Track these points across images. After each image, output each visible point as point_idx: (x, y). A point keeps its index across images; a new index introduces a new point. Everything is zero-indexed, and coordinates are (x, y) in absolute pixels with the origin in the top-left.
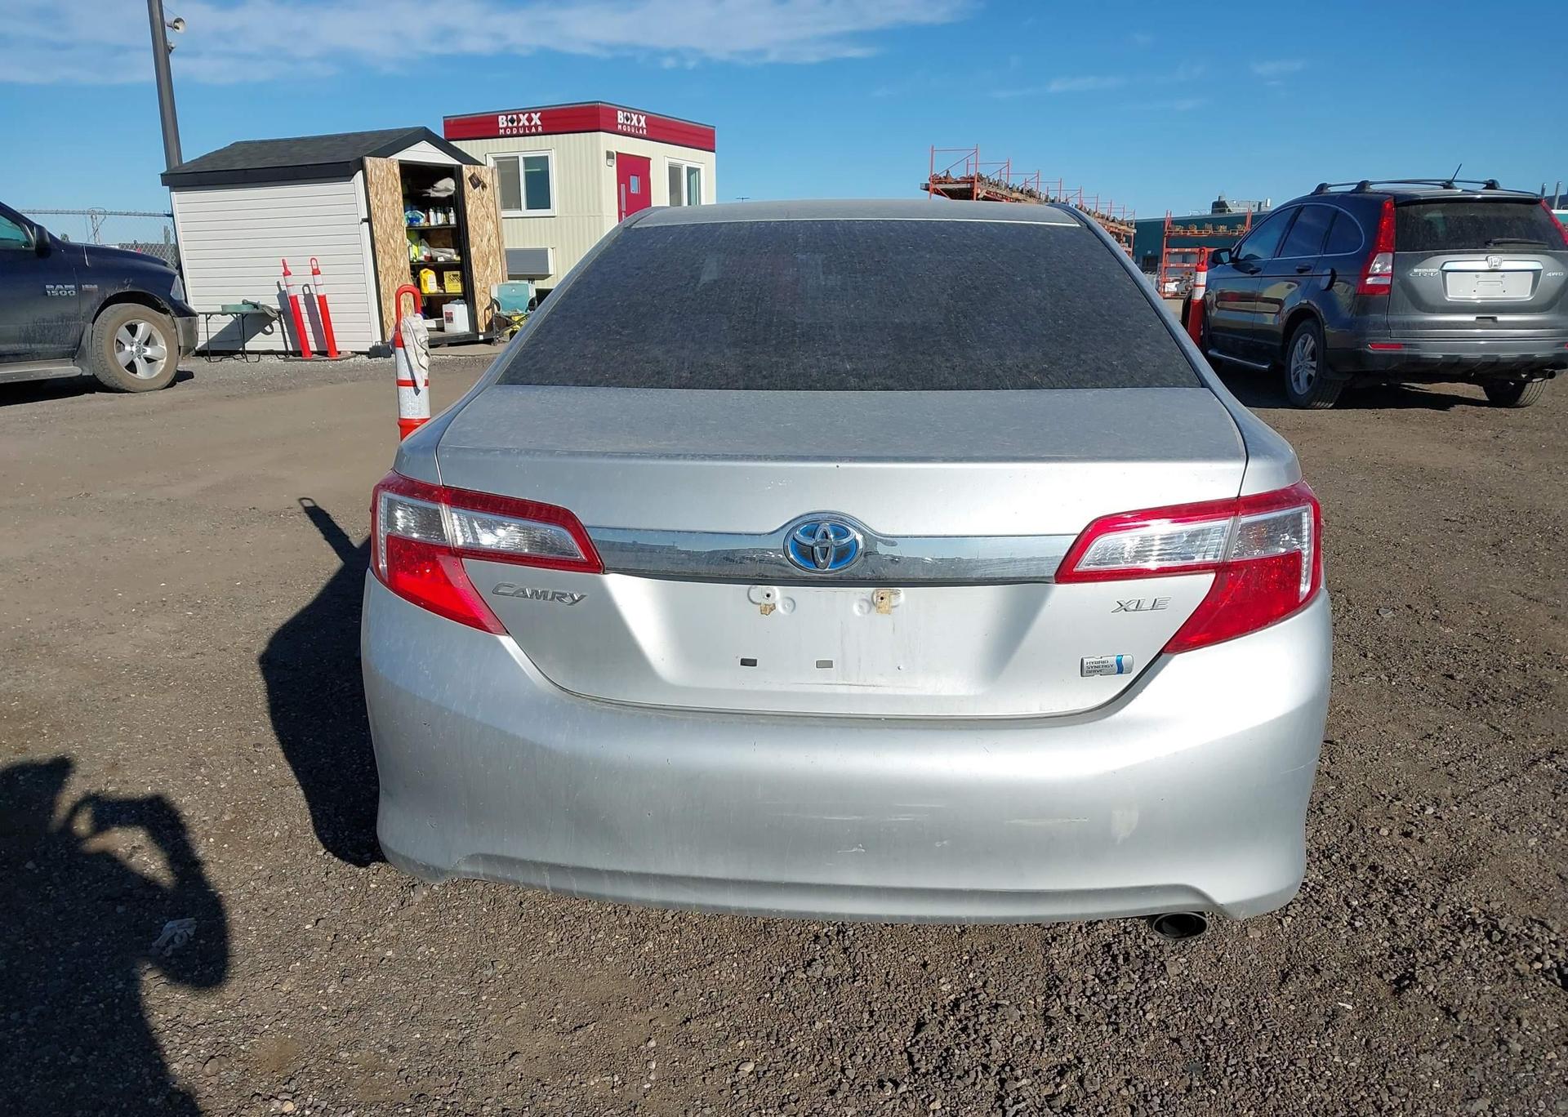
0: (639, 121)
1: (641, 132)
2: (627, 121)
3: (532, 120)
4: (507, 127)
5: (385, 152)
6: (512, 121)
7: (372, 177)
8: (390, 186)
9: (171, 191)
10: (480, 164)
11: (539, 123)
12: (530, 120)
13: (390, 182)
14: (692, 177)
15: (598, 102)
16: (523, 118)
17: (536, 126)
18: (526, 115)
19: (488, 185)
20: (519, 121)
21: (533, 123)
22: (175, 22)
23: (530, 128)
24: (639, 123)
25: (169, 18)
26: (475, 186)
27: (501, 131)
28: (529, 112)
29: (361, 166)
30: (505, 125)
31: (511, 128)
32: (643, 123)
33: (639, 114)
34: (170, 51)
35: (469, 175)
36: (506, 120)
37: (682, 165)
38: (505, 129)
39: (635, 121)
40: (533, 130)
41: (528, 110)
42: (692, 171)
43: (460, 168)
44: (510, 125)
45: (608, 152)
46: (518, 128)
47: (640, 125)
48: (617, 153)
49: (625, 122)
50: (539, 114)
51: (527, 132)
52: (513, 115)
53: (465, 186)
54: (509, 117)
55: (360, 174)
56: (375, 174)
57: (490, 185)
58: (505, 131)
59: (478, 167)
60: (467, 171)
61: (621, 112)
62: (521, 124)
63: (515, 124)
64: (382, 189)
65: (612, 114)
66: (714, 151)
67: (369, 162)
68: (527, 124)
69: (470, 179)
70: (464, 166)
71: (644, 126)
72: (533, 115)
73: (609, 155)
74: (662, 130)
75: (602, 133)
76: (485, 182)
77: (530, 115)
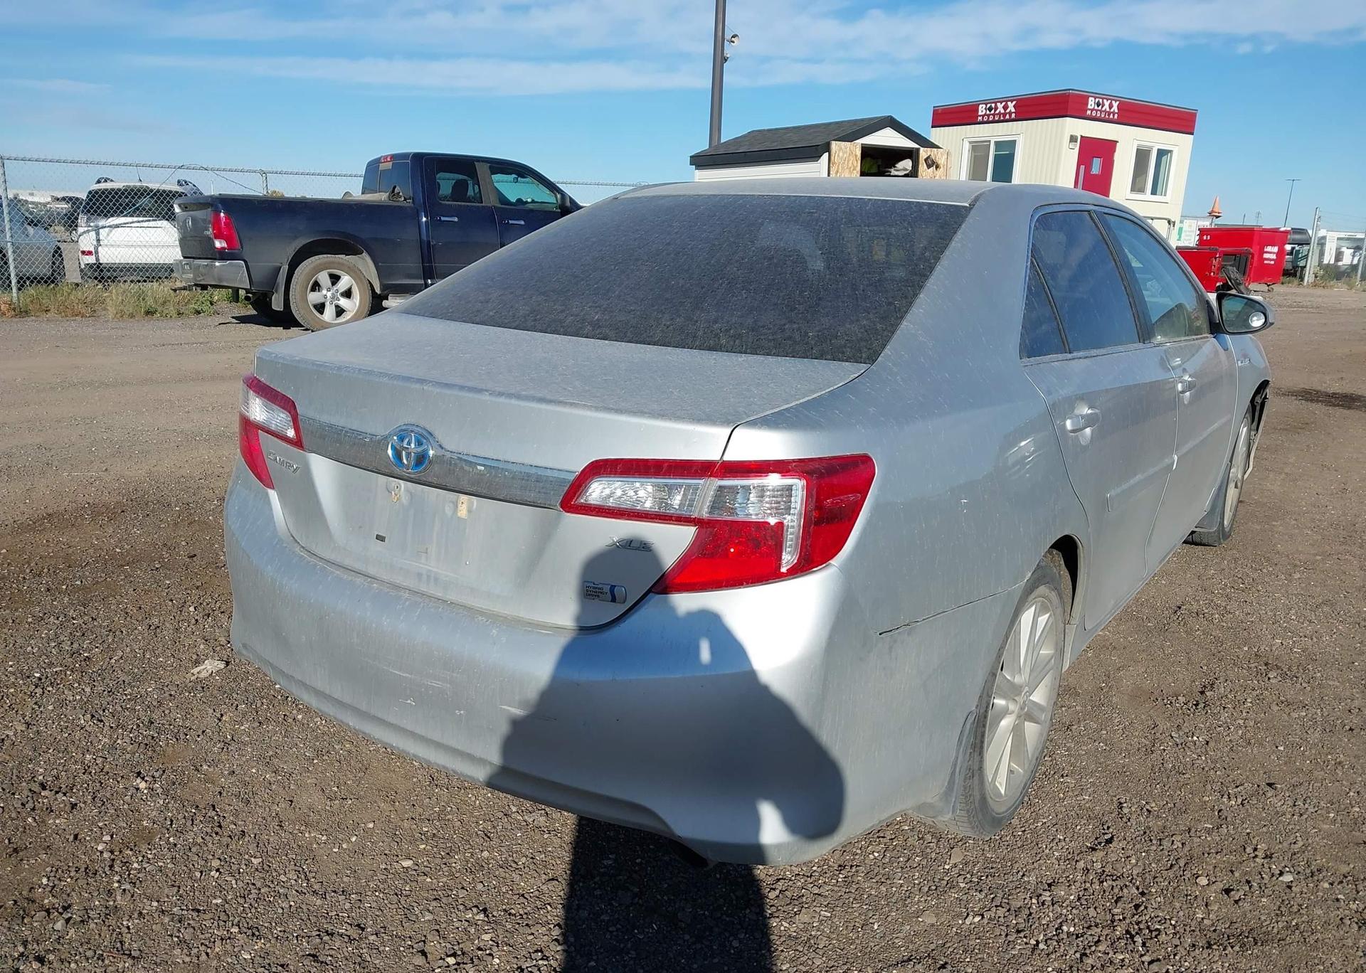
0: (1111, 106)
1: (1111, 116)
2: (1098, 106)
3: (1008, 107)
4: (985, 115)
5: (850, 137)
6: (990, 109)
7: (835, 158)
8: (850, 165)
9: (696, 169)
10: (938, 147)
11: (1013, 110)
12: (1005, 107)
13: (851, 162)
14: (1164, 158)
15: (1069, 90)
16: (1000, 106)
17: (1010, 113)
18: (1004, 104)
19: (941, 166)
20: (996, 108)
21: (1008, 111)
22: (732, 37)
23: (1004, 115)
24: (1110, 108)
25: (728, 36)
26: (929, 167)
27: (980, 118)
28: (1006, 101)
29: (827, 148)
30: (983, 113)
31: (988, 116)
32: (1115, 108)
33: (1112, 100)
34: (726, 60)
35: (925, 157)
36: (986, 109)
37: (1152, 148)
38: (983, 116)
39: (1106, 107)
40: (1007, 117)
41: (1005, 99)
42: (1162, 153)
43: (918, 150)
44: (988, 112)
45: (1072, 136)
46: (994, 115)
47: (1112, 110)
48: (1082, 136)
49: (1096, 108)
50: (1014, 103)
51: (1002, 118)
52: (991, 104)
53: (920, 166)
54: (989, 105)
55: (826, 155)
56: (838, 156)
57: (943, 166)
58: (983, 118)
59: (935, 150)
60: (924, 153)
61: (1093, 99)
62: (997, 112)
63: (993, 112)
64: (843, 168)
65: (1083, 99)
66: (1193, 134)
67: (835, 145)
68: (1003, 111)
69: (926, 160)
70: (922, 149)
71: (1116, 111)
72: (1009, 103)
73: (1073, 139)
74: (1133, 114)
75: (1068, 119)
76: (939, 163)
77: (1006, 104)
